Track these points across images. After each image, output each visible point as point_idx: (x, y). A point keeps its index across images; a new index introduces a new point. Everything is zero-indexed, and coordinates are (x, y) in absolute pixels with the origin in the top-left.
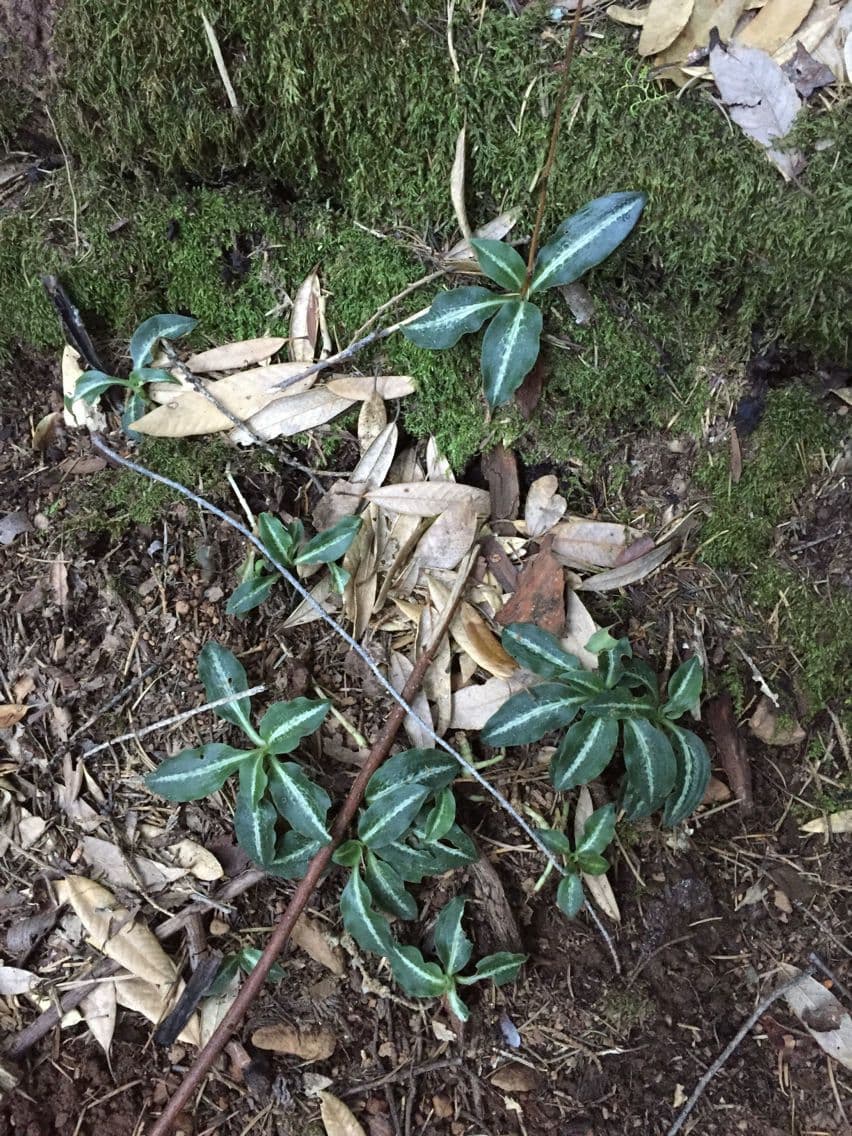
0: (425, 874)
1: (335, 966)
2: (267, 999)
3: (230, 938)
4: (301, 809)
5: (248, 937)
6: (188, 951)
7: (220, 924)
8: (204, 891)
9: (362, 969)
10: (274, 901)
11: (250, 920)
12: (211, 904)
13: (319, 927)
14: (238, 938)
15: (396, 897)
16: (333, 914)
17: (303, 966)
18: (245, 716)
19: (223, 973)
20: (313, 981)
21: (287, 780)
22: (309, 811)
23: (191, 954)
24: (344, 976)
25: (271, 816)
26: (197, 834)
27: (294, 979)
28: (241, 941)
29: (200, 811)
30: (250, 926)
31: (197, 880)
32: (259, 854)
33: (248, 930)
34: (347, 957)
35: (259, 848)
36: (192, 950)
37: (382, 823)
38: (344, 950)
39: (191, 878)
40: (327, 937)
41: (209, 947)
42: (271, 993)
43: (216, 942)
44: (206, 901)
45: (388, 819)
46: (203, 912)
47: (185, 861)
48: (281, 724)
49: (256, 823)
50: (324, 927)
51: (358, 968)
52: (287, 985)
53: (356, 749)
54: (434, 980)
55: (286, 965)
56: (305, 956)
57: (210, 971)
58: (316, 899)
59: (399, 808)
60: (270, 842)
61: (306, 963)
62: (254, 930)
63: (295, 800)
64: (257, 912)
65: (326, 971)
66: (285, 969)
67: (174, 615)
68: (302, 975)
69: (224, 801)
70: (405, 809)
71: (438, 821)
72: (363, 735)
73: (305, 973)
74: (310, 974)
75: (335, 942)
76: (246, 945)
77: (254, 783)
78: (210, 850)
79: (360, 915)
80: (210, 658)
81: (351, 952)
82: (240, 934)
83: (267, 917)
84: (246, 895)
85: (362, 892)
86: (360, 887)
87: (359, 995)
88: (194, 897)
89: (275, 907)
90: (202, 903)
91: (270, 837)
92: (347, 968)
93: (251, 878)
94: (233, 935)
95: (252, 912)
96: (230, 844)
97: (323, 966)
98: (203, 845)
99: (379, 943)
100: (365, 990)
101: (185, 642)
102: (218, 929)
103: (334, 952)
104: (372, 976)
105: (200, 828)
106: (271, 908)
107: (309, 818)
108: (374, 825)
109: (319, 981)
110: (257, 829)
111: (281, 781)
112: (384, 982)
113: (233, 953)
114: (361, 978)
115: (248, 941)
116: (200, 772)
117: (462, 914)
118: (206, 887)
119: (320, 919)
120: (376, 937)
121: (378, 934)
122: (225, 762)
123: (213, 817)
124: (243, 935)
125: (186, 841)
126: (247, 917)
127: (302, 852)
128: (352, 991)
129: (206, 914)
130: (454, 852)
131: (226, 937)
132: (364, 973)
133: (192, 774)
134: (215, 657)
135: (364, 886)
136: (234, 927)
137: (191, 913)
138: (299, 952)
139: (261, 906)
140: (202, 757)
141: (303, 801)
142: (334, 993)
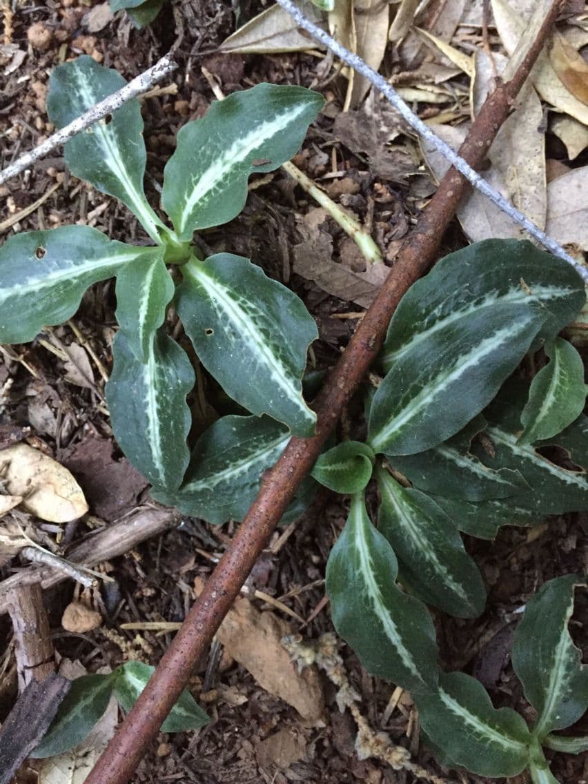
0: (506, 522)
1: (305, 703)
2: (170, 762)
3: (101, 640)
4: (249, 353)
5: (139, 640)
6: (14, 660)
7: (82, 612)
8: (49, 542)
9: (355, 712)
10: (192, 575)
11: (144, 608)
12: (64, 570)
13: (276, 626)
14: (118, 640)
15: (441, 569)
16: (301, 603)
17: (242, 700)
18: (135, 183)
19: (77, 710)
20: (262, 732)
21: (216, 291)
22: (265, 355)
23: (20, 668)
24: (321, 724)
25: (182, 375)
26: (48, 438)
27: (222, 725)
28: (123, 646)
29: (52, 392)
30: (143, 618)
31: (37, 521)
32: (158, 465)
33: (137, 626)
34: (328, 688)
35: (156, 452)
36: (23, 660)
37: (427, 397)
38: (322, 674)
39: (25, 517)
40: (294, 645)
41: (58, 656)
42: (180, 753)
43: (71, 646)
44: (49, 560)
45: (442, 387)
46: (46, 584)
47: (19, 485)
48: (206, 167)
49: (151, 396)
50: (285, 627)
51: (348, 710)
52: (211, 737)
53: (359, 267)
54: (507, 743)
55: (211, 696)
56: (247, 681)
57: (44, 706)
58: (270, 573)
59: (472, 360)
60: (179, 431)
61: (249, 695)
62: (149, 626)
63: (235, 334)
64: (158, 592)
65: (287, 712)
66: (209, 706)
67: (23, 47)
68: (241, 720)
69: (96, 370)
70: (484, 362)
71: (550, 399)
72: (374, 236)
73: (247, 713)
74: (255, 717)
75: (308, 657)
76: (133, 655)
77: (145, 300)
78: (65, 465)
79: (368, 601)
80: (74, 80)
81: (336, 679)
82: (121, 633)
83: (176, 603)
84: (137, 558)
85: (373, 552)
86: (370, 542)
87: (351, 761)
88: (29, 554)
89: (192, 585)
90: (44, 565)
91: (179, 422)
92: (328, 707)
93: (145, 523)
94: (109, 634)
95: (149, 592)
96: (107, 458)
97: (281, 702)
98: (54, 456)
99: (407, 662)
100: (364, 753)
101: (36, 86)
102: (77, 621)
103: (303, 676)
104: (374, 726)
105: (52, 428)
106: (183, 585)
107: (265, 372)
108: (406, 402)
109: (274, 731)
110: (152, 411)
111: (203, 295)
112: (397, 740)
113: (106, 670)
114: (355, 728)
115: (138, 647)
116: (34, 284)
117: (570, 612)
118: (53, 536)
119: (277, 612)
120: (402, 651)
121: (405, 643)
122: (89, 266)
123: (75, 402)
124: (129, 635)
125: (22, 449)
126: (139, 601)
127: (245, 466)
128: (336, 752)
129: (54, 588)
130: (569, 477)
131: (95, 637)
132: (360, 720)
133: (20, 289)
134: (82, 80)
135: (378, 537)
136: (110, 619)
137: (21, 585)
138: (236, 674)
139: (168, 582)
140: (40, 253)
141: (251, 333)
142: (302, 756)
